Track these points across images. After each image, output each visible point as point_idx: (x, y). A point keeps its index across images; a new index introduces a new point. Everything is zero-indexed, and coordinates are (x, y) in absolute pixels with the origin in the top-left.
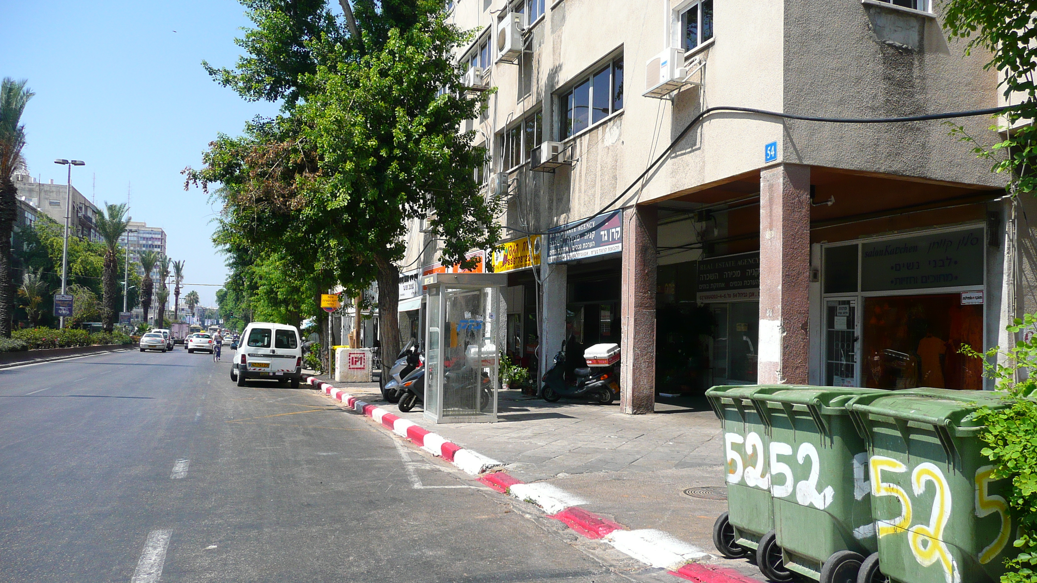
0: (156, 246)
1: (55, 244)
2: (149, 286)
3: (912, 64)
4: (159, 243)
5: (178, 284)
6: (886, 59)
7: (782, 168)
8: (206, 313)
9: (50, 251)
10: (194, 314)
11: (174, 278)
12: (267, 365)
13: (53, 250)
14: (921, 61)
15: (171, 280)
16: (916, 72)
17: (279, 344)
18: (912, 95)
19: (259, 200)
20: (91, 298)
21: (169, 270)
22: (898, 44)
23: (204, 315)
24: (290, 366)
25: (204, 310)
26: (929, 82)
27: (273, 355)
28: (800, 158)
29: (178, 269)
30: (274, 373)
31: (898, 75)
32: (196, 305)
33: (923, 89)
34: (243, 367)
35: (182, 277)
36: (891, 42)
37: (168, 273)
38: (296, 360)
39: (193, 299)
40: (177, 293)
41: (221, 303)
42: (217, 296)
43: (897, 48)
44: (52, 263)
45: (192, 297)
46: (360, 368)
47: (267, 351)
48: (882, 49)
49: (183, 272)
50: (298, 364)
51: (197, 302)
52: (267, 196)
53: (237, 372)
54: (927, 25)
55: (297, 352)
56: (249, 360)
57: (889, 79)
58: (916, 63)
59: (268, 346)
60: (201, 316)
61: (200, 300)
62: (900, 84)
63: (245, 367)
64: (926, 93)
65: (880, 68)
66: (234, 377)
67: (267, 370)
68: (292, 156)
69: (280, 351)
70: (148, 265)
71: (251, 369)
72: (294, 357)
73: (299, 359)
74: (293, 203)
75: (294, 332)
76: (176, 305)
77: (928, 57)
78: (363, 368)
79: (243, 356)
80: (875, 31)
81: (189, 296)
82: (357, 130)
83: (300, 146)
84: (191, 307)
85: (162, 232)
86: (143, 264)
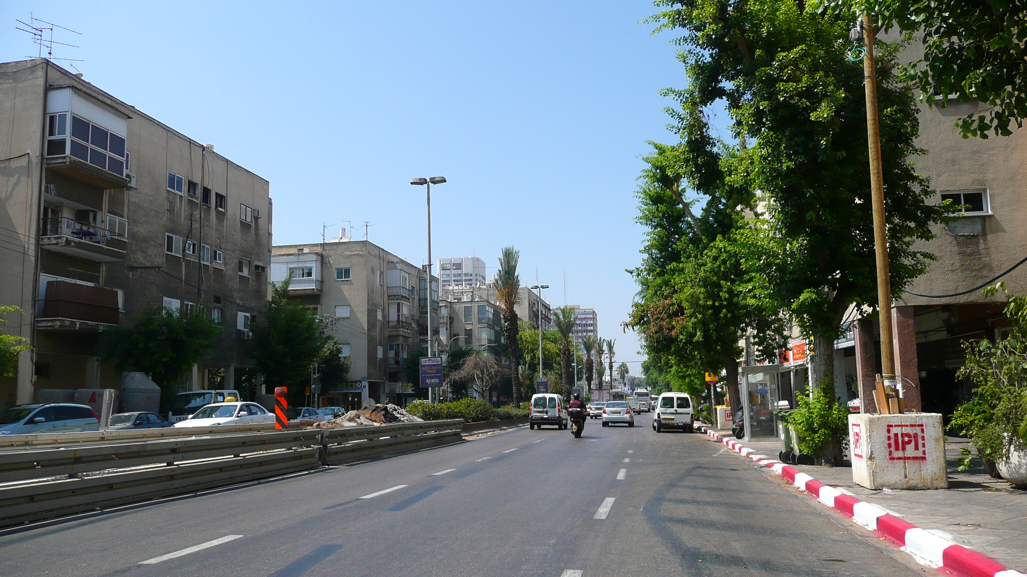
0: (589, 324)
1: (523, 337)
2: (590, 364)
3: (978, 243)
4: (592, 322)
5: (611, 360)
6: (958, 244)
7: (895, 309)
8: (636, 382)
9: (520, 342)
10: (625, 384)
11: (607, 355)
12: (673, 419)
13: (522, 342)
14: (985, 240)
15: (605, 357)
16: (982, 246)
17: (679, 406)
18: (980, 259)
19: (656, 332)
20: (556, 378)
21: (603, 349)
22: (966, 234)
23: (634, 384)
24: (687, 419)
25: (634, 379)
26: (992, 250)
27: (676, 413)
28: (905, 303)
29: (610, 347)
30: (677, 424)
31: (969, 250)
32: (626, 375)
33: (988, 254)
34: (659, 421)
35: (614, 353)
36: (961, 234)
37: (603, 351)
38: (690, 415)
39: (624, 370)
40: (611, 367)
41: (647, 373)
42: (643, 367)
43: (966, 236)
44: (522, 352)
45: (623, 368)
46: (915, 458)
47: (672, 410)
48: (956, 239)
49: (615, 349)
50: (692, 418)
51: (627, 372)
52: (660, 329)
53: (656, 424)
54: (987, 220)
55: (690, 410)
56: (662, 417)
57: (963, 253)
58: (981, 241)
59: (673, 407)
60: (631, 385)
61: (629, 370)
62: (971, 255)
63: (660, 421)
64: (990, 256)
65: (955, 249)
66: (654, 428)
67: (673, 422)
68: (671, 308)
69: (680, 410)
70: (588, 348)
71: (663, 422)
72: (689, 414)
73: (692, 414)
74: (673, 333)
75: (687, 398)
76: (611, 375)
77: (989, 237)
78: (924, 458)
79: (659, 414)
80: (949, 230)
81: (621, 368)
82: (702, 296)
83: (675, 301)
84: (623, 377)
85: (594, 312)
86: (585, 347)
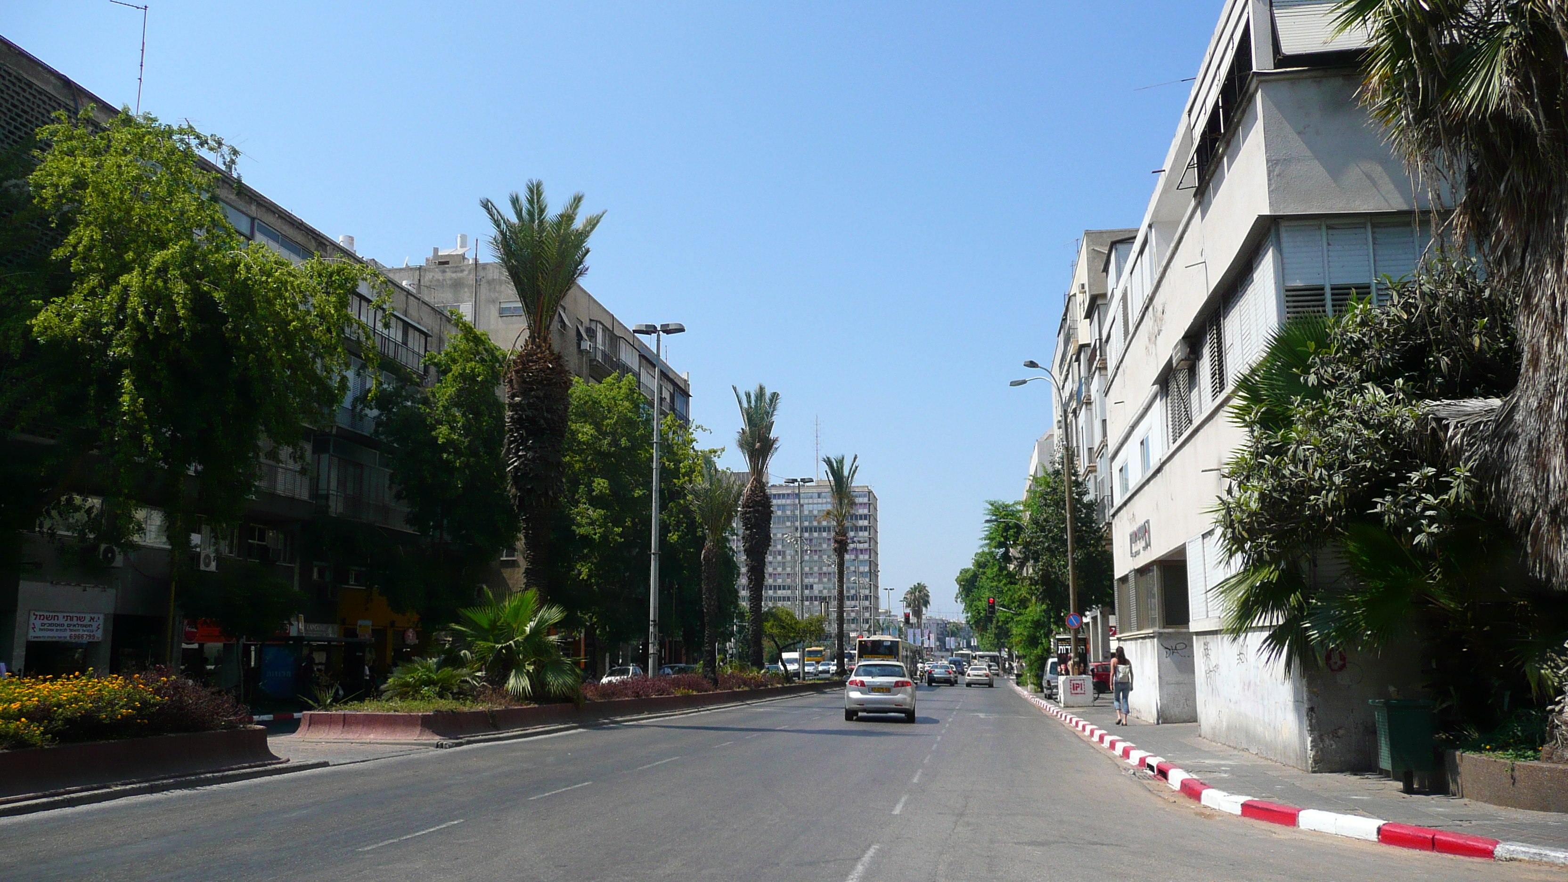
4: (866, 511)
8: (947, 627)
23: (942, 629)
25: (941, 620)
32: (926, 610)
39: (919, 599)
45: (917, 593)
51: (927, 604)
61: (931, 599)
81: (912, 592)
84: (919, 616)
85: (870, 492)
